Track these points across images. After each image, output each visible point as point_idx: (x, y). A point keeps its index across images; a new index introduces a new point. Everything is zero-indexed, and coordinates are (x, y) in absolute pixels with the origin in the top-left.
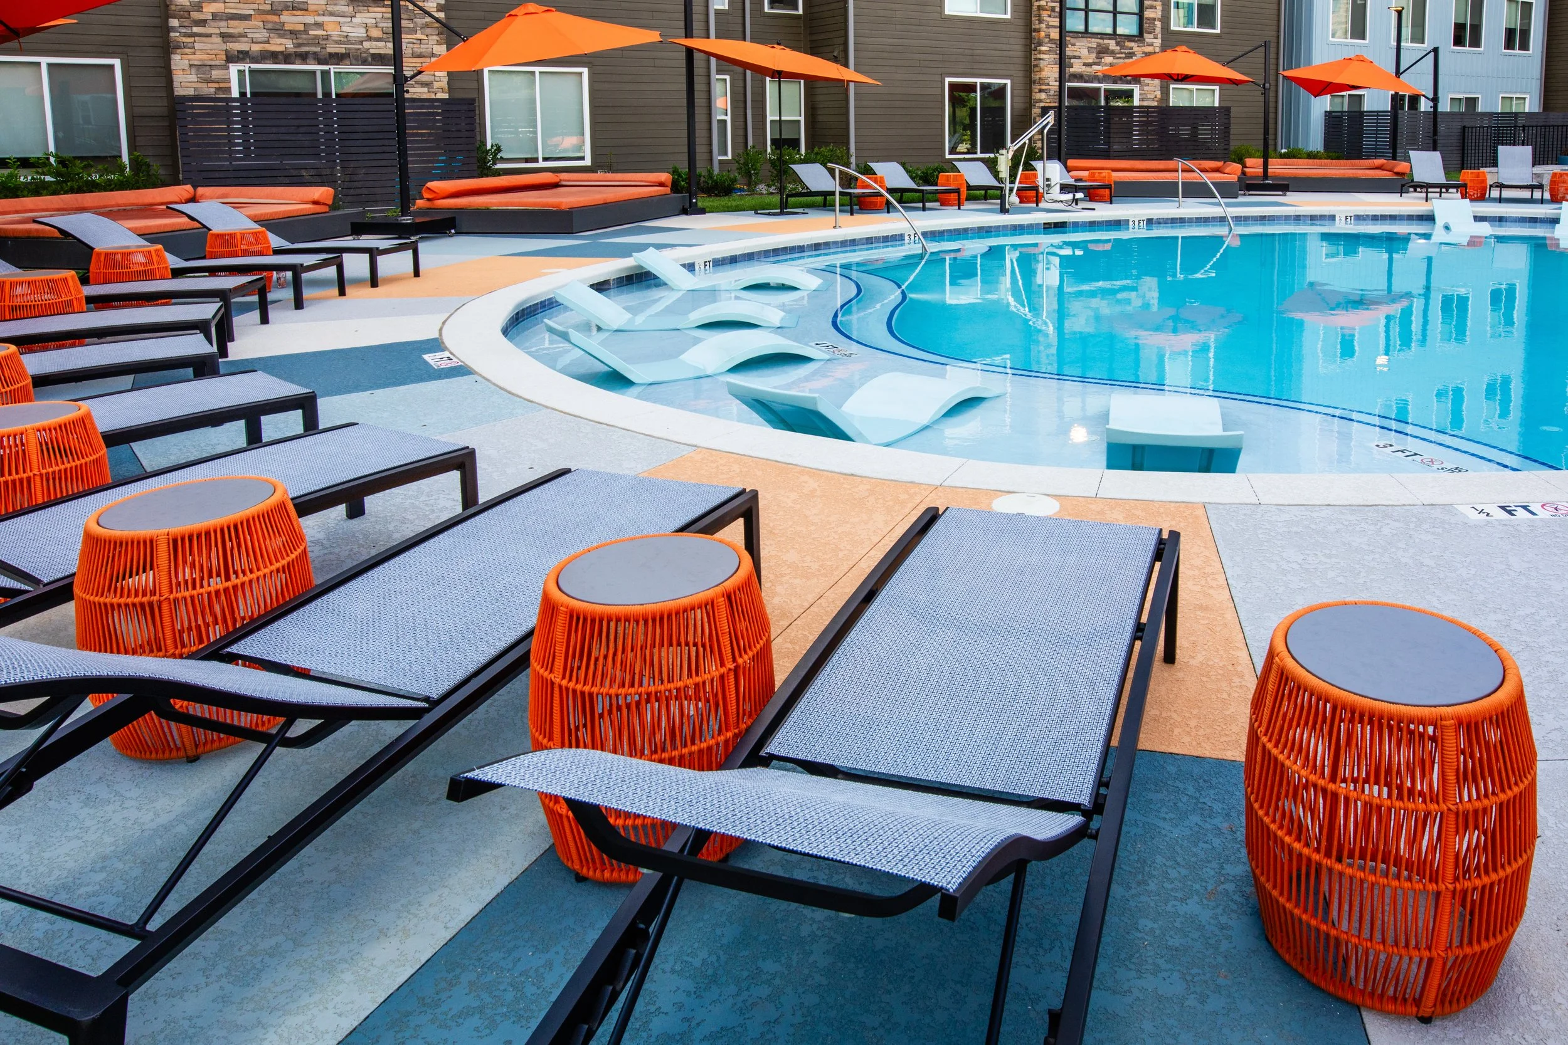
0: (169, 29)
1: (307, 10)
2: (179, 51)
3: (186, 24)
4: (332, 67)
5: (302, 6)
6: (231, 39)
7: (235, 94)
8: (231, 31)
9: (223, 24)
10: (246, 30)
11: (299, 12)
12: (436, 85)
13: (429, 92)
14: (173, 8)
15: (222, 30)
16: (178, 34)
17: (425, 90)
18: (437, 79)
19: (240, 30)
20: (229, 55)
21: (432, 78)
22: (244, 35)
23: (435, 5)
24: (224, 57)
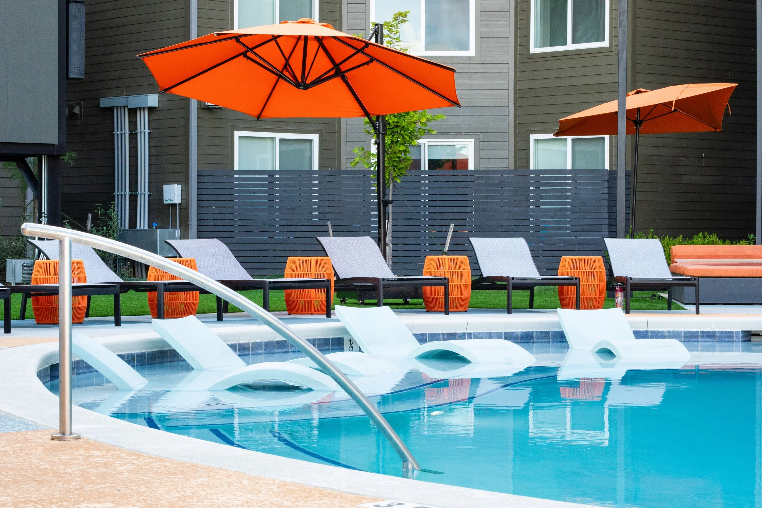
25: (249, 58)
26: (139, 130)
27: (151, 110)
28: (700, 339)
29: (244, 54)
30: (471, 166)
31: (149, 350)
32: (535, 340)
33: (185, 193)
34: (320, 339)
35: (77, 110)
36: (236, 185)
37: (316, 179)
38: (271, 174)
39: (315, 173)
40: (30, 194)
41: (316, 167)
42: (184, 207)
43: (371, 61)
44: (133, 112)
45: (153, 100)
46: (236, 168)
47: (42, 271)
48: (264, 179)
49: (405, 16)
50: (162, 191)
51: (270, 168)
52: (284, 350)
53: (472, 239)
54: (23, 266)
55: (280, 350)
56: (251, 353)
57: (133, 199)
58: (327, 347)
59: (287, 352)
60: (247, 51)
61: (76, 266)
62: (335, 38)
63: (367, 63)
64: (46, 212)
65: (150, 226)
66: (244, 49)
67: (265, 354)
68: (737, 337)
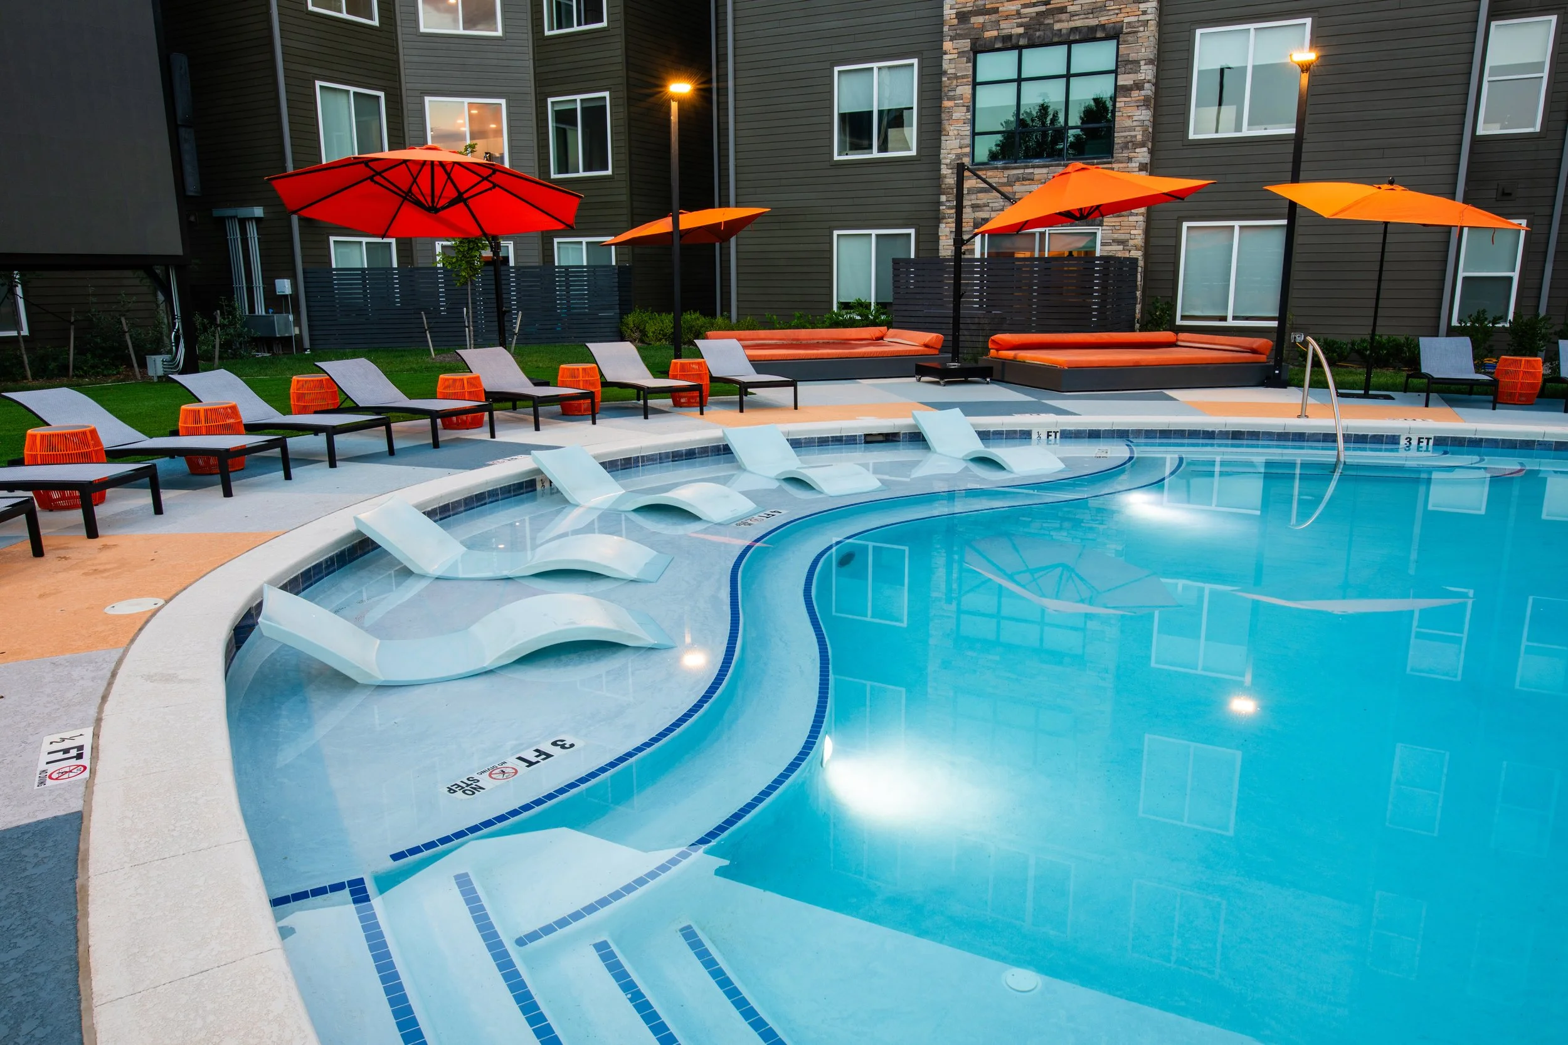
0: (939, 203)
1: (1033, 180)
2: (944, 221)
3: (950, 199)
4: (1047, 229)
5: (1029, 177)
6: (978, 209)
7: (977, 255)
8: (978, 202)
9: (973, 197)
10: (989, 201)
11: (1027, 182)
12: (1131, 242)
13: (1124, 249)
14: (943, 186)
15: (973, 202)
16: (944, 207)
17: (1121, 247)
18: (1132, 237)
19: (985, 201)
20: (976, 221)
21: (1128, 236)
22: (987, 205)
23: (1137, 165)
24: (972, 224)
25: (376, 183)
26: (249, 236)
27: (258, 220)
28: (830, 443)
29: (371, 178)
30: (512, 263)
31: (348, 545)
32: (697, 455)
33: (294, 285)
34: (514, 485)
35: (192, 219)
36: (335, 280)
37: (396, 274)
38: (363, 270)
39: (395, 269)
40: (161, 297)
41: (395, 265)
42: (295, 296)
43: (494, 187)
44: (243, 222)
45: (258, 212)
46: (334, 266)
47: (191, 419)
48: (358, 274)
49: (474, 148)
50: (274, 284)
51: (359, 266)
52: (483, 502)
53: (589, 345)
54: (163, 361)
55: (479, 504)
56: (451, 513)
57: (250, 291)
58: (522, 491)
59: (485, 504)
60: (374, 176)
61: (229, 411)
62: (459, 164)
63: (490, 189)
64: (179, 315)
65: (267, 312)
66: (373, 173)
67: (465, 510)
68: (860, 440)
